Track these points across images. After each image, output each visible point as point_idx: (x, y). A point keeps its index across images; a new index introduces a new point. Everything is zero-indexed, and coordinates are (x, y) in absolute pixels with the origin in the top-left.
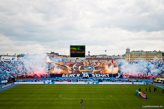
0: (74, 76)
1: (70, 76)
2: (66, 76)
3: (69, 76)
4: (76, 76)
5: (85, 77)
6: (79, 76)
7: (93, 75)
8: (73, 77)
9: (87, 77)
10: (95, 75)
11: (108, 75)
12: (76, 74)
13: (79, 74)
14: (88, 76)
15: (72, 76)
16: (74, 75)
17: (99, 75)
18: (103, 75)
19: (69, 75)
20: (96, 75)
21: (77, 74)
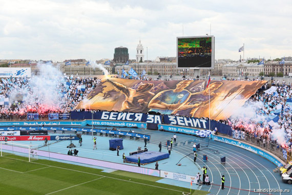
0: (128, 118)
1: (119, 118)
2: (111, 118)
3: (117, 117)
4: (133, 117)
5: (152, 122)
6: (140, 120)
7: (172, 118)
8: (126, 120)
9: (156, 122)
10: (176, 119)
11: (204, 122)
12: (133, 114)
13: (141, 115)
14: (158, 121)
15: (124, 119)
16: (129, 114)
17: (185, 119)
18: (194, 120)
19: (118, 115)
20: (178, 118)
21: (135, 113)
